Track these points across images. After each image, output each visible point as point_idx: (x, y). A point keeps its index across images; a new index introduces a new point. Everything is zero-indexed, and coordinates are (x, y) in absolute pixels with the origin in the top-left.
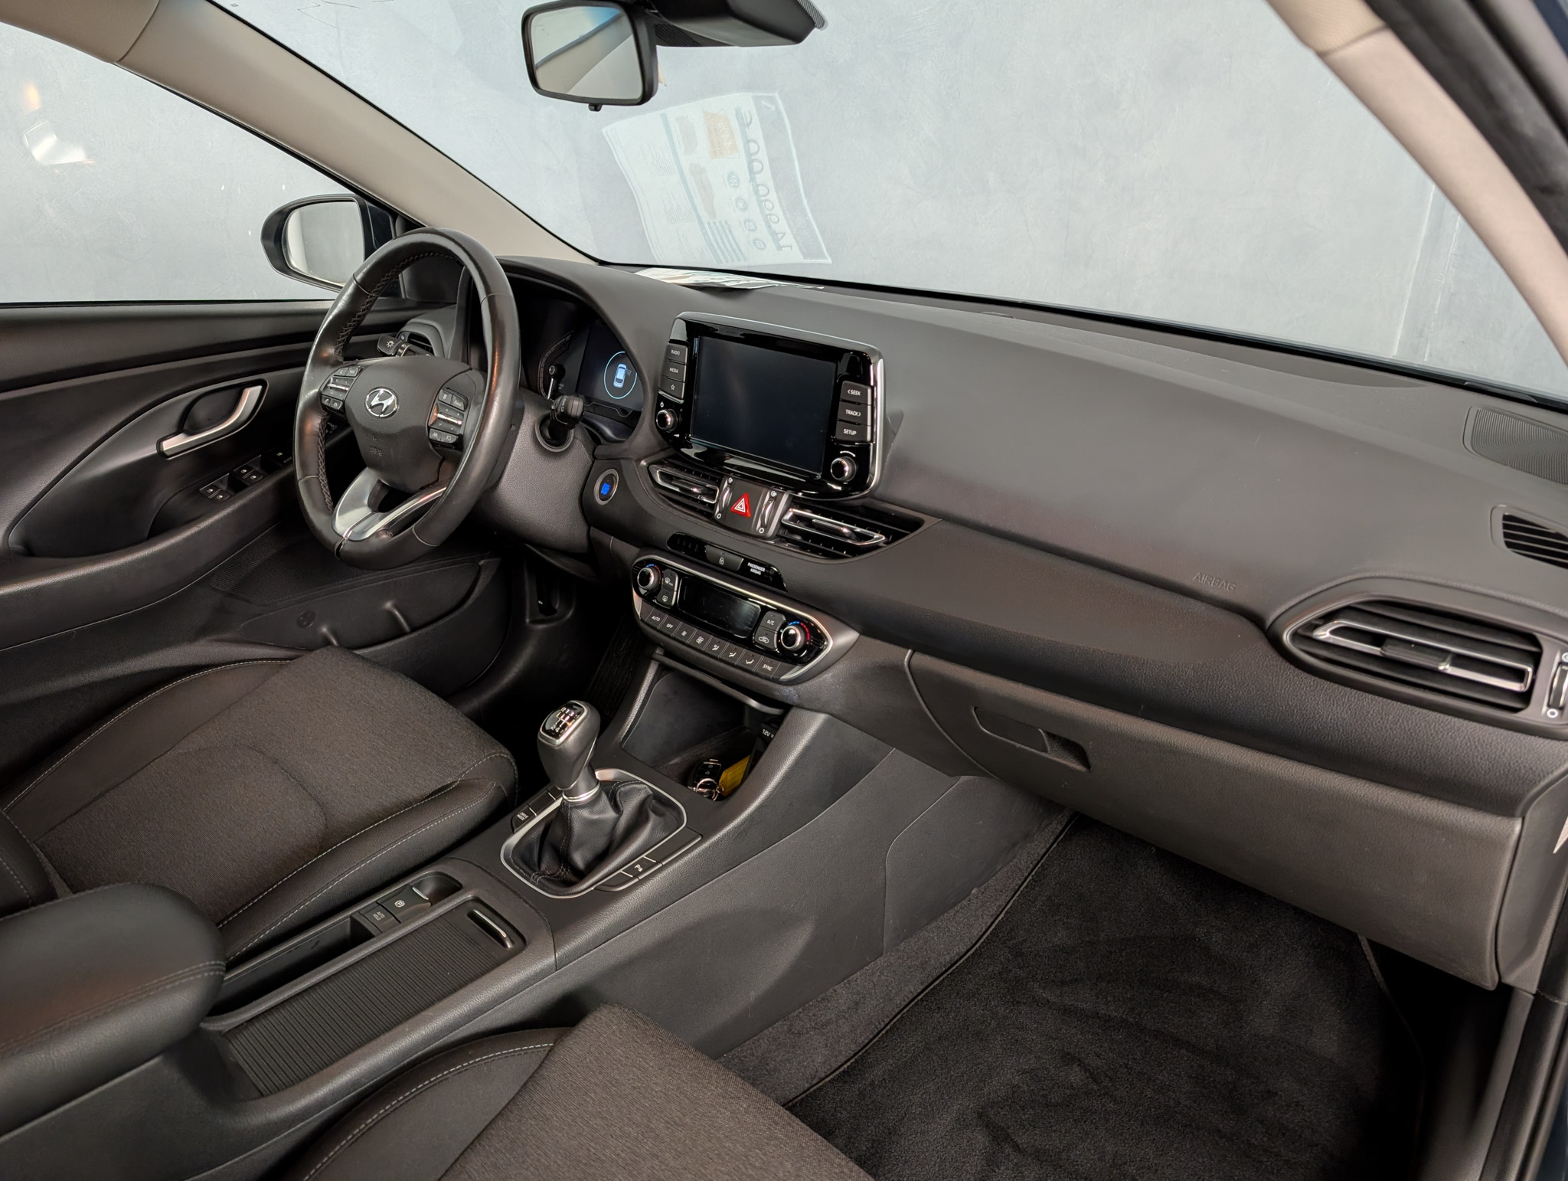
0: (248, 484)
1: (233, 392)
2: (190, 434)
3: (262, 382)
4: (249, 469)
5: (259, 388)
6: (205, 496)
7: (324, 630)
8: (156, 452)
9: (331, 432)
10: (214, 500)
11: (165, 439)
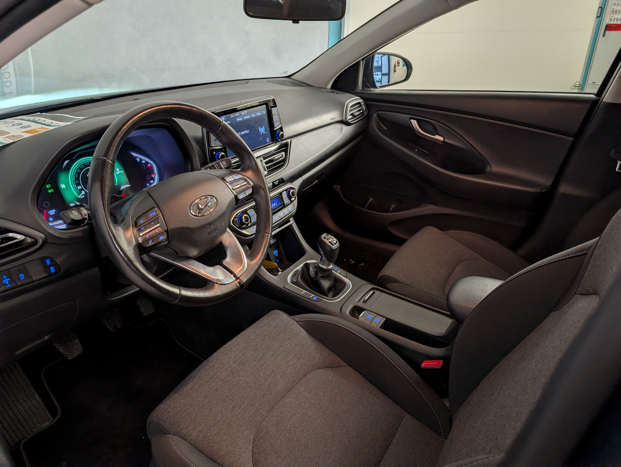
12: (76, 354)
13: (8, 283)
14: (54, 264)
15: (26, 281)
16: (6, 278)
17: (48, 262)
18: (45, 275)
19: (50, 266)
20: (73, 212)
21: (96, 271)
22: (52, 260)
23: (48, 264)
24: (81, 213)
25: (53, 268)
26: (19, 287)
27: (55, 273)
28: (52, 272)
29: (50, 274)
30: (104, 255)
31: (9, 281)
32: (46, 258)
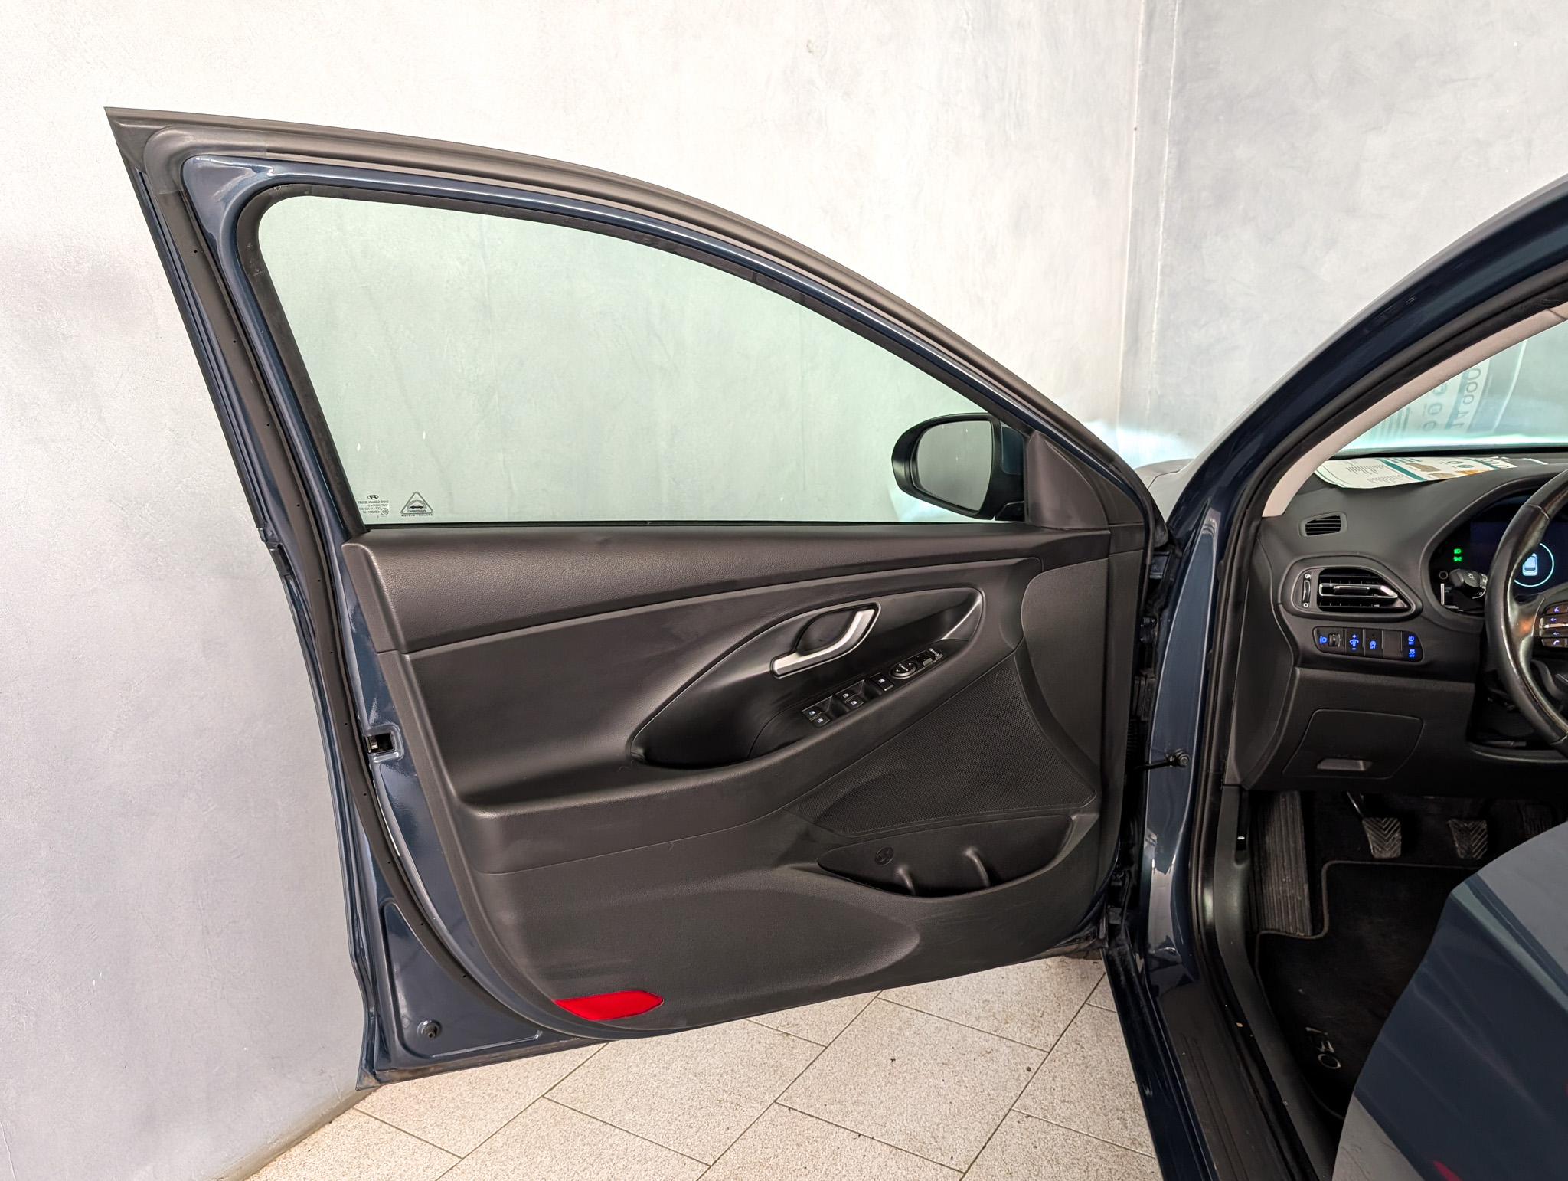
0: (848, 710)
1: (847, 614)
2: (803, 653)
3: (874, 606)
4: (851, 693)
5: (872, 612)
6: (806, 717)
7: (901, 871)
8: (769, 670)
9: (935, 661)
10: (814, 723)
11: (778, 658)
12: (1387, 855)
13: (1354, 646)
14: (1417, 646)
15: (1375, 653)
16: (1356, 638)
17: (1411, 640)
18: (1401, 656)
19: (1412, 647)
20: (1470, 574)
21: (1469, 688)
22: (1416, 640)
23: (1410, 643)
24: (1479, 582)
25: (1413, 650)
26: (1364, 656)
27: (1411, 660)
28: (1410, 656)
29: (1407, 658)
30: (1490, 668)
31: (1357, 644)
32: (1412, 634)
